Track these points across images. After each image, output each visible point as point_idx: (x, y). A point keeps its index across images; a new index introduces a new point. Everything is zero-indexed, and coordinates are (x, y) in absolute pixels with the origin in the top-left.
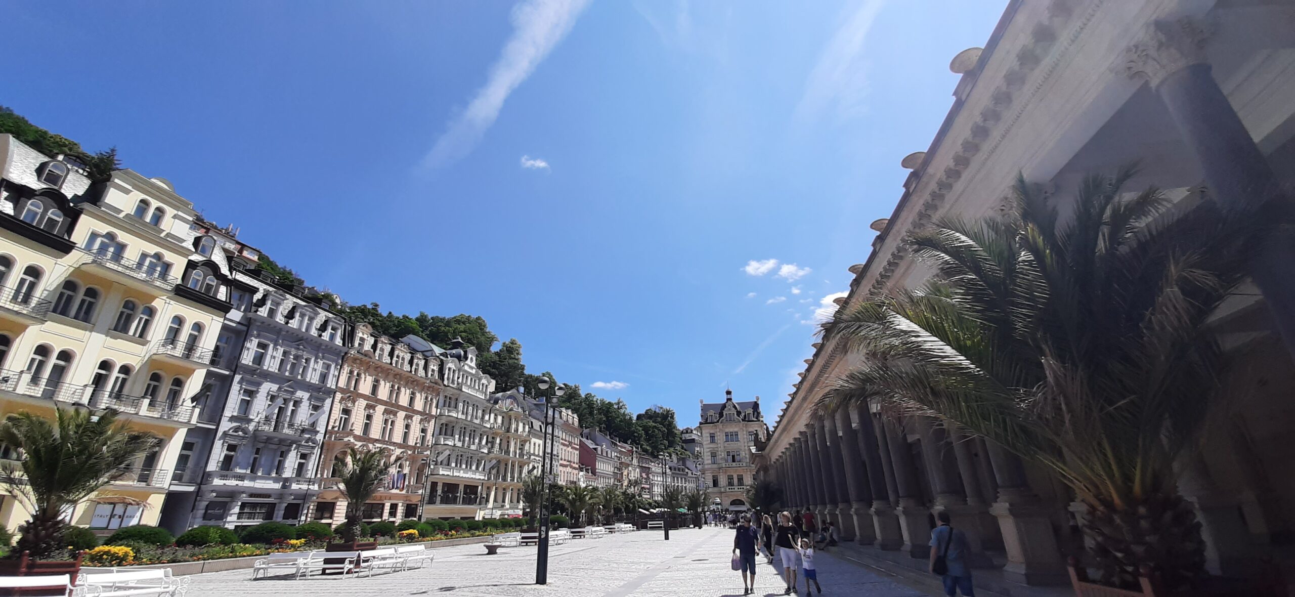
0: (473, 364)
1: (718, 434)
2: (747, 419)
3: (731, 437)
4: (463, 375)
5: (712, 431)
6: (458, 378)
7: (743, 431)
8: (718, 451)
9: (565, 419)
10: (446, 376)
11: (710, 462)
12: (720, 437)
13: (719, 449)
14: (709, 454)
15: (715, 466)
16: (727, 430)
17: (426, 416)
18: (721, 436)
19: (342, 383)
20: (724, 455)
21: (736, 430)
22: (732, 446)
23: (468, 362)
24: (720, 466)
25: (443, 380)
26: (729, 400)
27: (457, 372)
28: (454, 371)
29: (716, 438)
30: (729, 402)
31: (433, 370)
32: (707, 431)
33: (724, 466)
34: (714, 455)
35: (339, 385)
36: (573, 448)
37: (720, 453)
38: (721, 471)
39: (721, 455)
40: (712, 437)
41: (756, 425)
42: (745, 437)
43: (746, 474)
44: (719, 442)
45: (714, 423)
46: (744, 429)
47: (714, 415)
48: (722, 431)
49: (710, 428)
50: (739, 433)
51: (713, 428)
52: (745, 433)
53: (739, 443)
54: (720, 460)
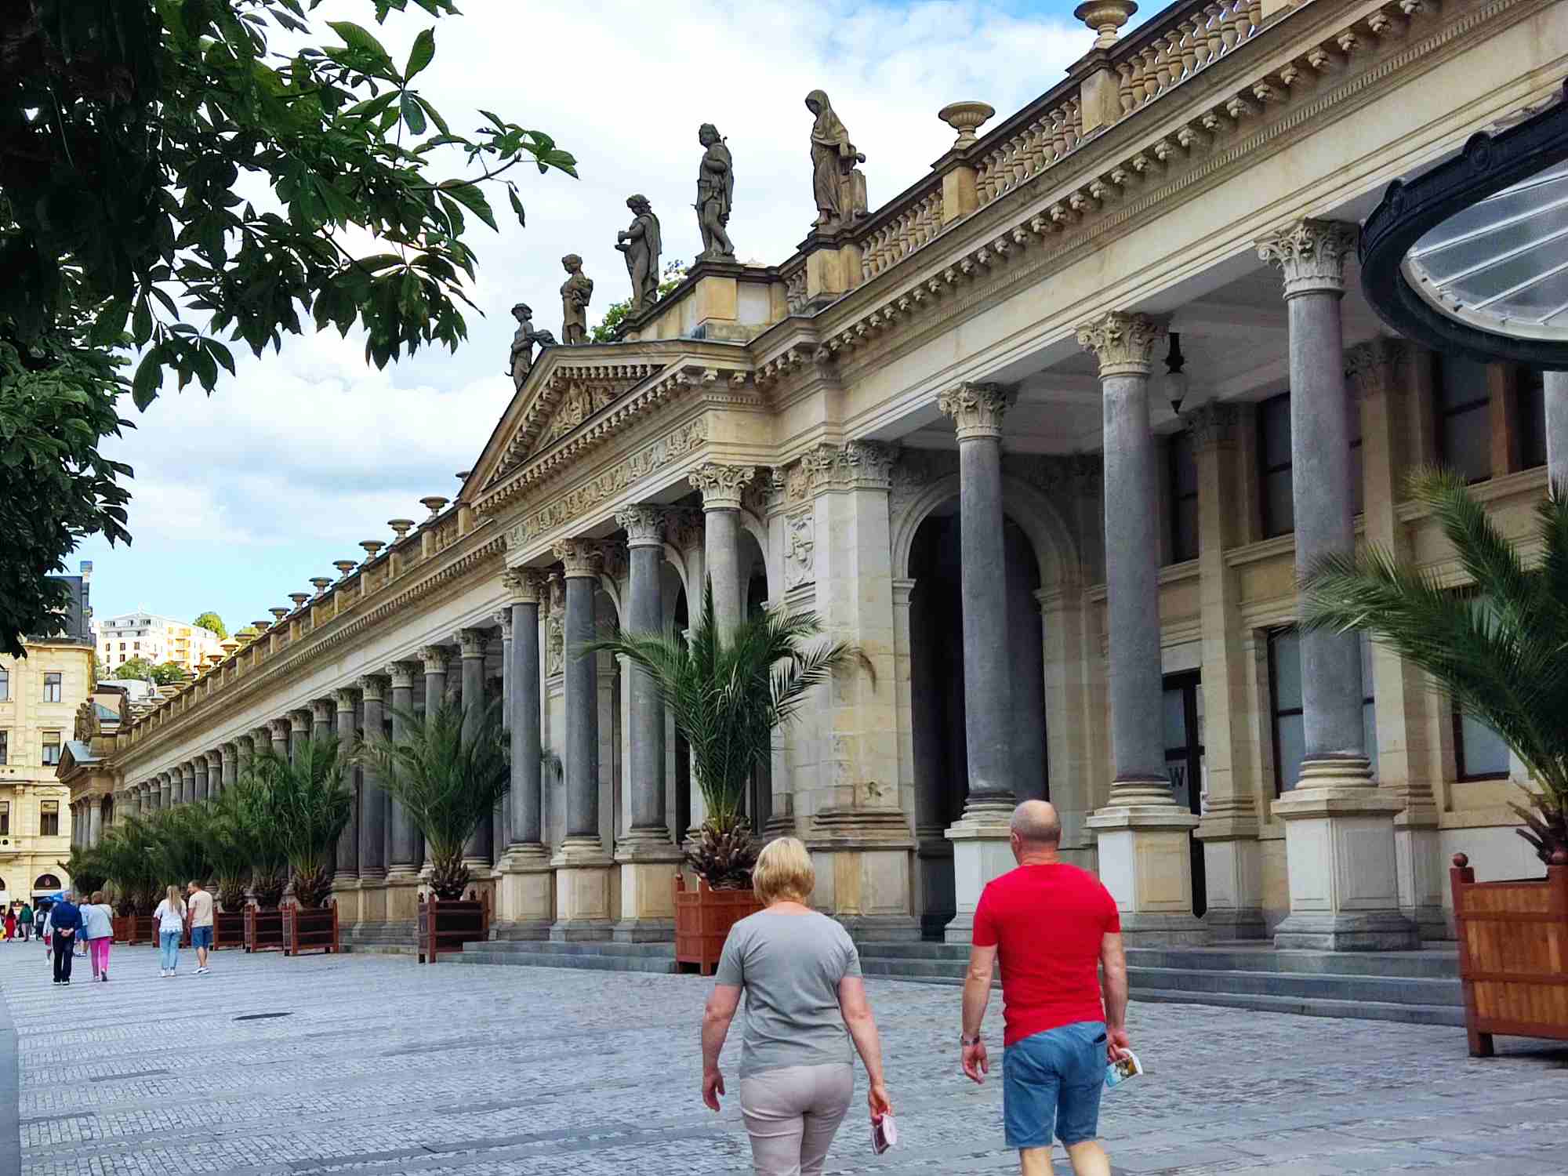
7: (27, 670)
41: (73, 654)
42: (32, 689)
43: (19, 800)
46: (33, 662)
50: (12, 675)
52: (32, 676)
53: (8, 710)
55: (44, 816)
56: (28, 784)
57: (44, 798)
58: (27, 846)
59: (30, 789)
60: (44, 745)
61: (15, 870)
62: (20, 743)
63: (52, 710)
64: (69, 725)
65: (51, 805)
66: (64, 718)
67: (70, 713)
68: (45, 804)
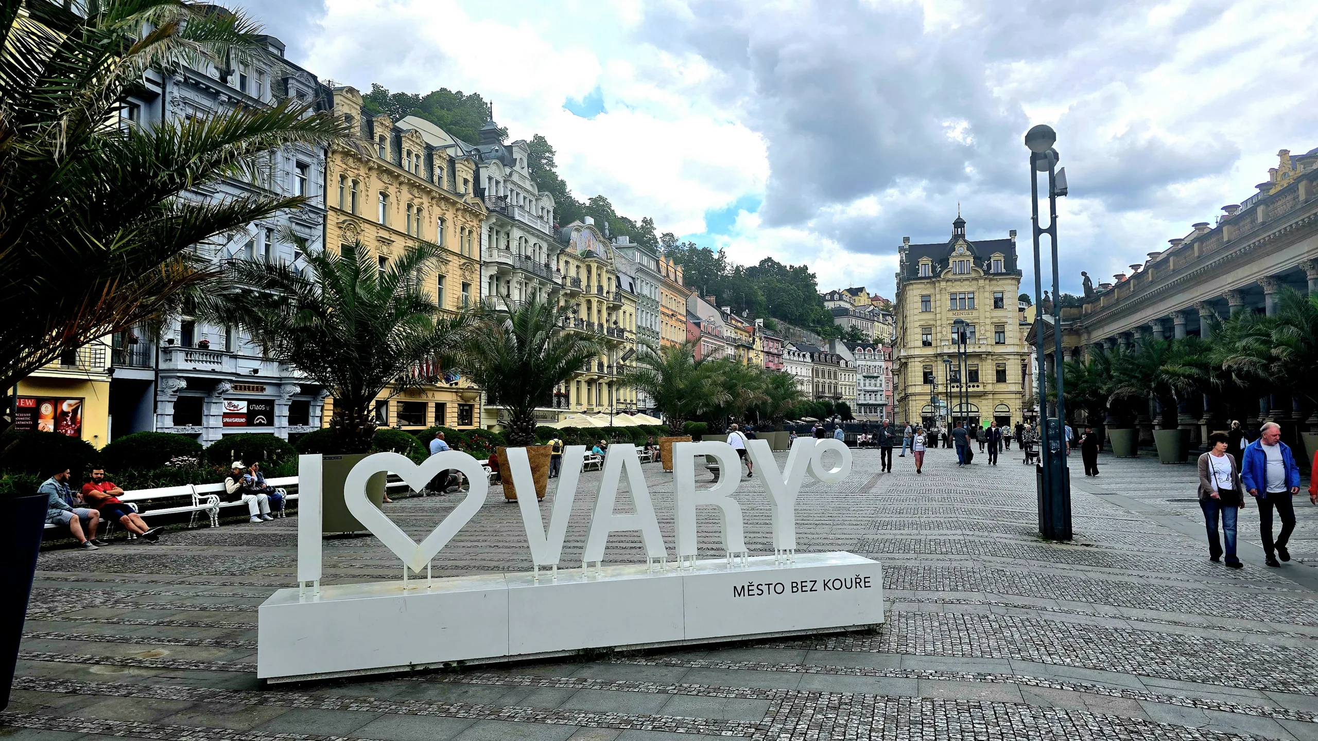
0: (525, 172)
1: (938, 297)
2: (992, 271)
3: (962, 302)
4: (512, 191)
5: (925, 292)
6: (506, 197)
7: (984, 291)
8: (935, 326)
9: (664, 273)
10: (487, 193)
11: (920, 344)
12: (942, 302)
13: (939, 323)
14: (919, 330)
15: (929, 351)
16: (953, 290)
17: (468, 263)
18: (944, 298)
19: (333, 200)
20: (946, 331)
21: (971, 289)
22: (964, 317)
23: (517, 168)
24: (939, 351)
25: (483, 200)
26: (957, 237)
27: (502, 182)
28: (497, 183)
29: (933, 304)
30: (961, 242)
31: (466, 181)
32: (917, 291)
33: (945, 350)
34: (927, 330)
35: (329, 203)
36: (678, 320)
37: (939, 329)
38: (939, 359)
39: (941, 332)
40: (926, 301)
41: (1010, 281)
42: (987, 301)
43: (984, 363)
44: (938, 310)
45: (929, 278)
46: (987, 287)
47: (930, 264)
48: (943, 292)
49: (923, 286)
50: (976, 295)
51: (928, 285)
52: (987, 294)
53: (975, 314)
54: (938, 341)
55: (998, 372)
56: (989, 354)
57: (997, 362)
58: (989, 388)
59: (990, 357)
60: (996, 332)
61: (984, 402)
62: (983, 332)
63: (999, 313)
64: (1009, 321)
65: (1001, 365)
66: (1006, 317)
67: (1010, 315)
68: (998, 365)
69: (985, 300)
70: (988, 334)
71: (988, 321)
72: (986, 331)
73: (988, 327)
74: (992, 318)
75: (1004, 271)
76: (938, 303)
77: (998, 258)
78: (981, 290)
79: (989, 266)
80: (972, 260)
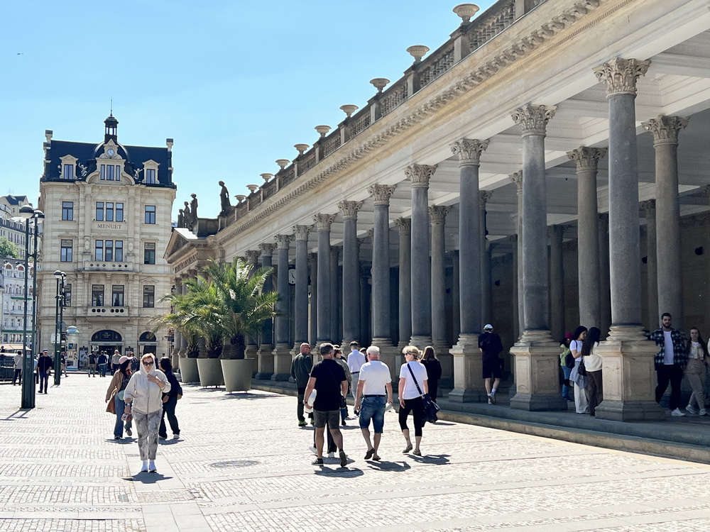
1: (82, 204)
2: (144, 181)
3: (109, 213)
5: (68, 198)
7: (135, 202)
8: (77, 238)
11: (57, 257)
12: (86, 211)
13: (81, 234)
14: (58, 242)
15: (68, 267)
16: (100, 198)
18: (88, 208)
20: (89, 245)
21: (120, 199)
22: (111, 230)
24: (80, 266)
29: (75, 212)
30: (111, 142)
32: (58, 196)
33: (87, 266)
34: (66, 244)
37: (81, 242)
38: (80, 277)
39: (84, 246)
40: (67, 208)
41: (163, 195)
42: (138, 215)
43: (130, 284)
44: (81, 219)
45: (73, 181)
46: (138, 199)
47: (75, 165)
48: (89, 199)
49: (65, 190)
50: (126, 206)
51: (71, 190)
52: (138, 206)
53: (123, 226)
54: (80, 256)
55: (145, 295)
56: (136, 274)
57: (145, 283)
58: (135, 312)
59: (137, 278)
60: (145, 250)
61: (128, 329)
62: (130, 248)
63: (150, 229)
64: (161, 238)
65: (150, 288)
66: (158, 234)
67: (161, 231)
68: (146, 288)
69: (135, 213)
70: (137, 252)
71: (137, 237)
72: (134, 247)
73: (137, 244)
74: (142, 234)
75: (158, 182)
76: (81, 211)
77: (151, 166)
78: (132, 201)
79: (142, 174)
80: (123, 166)
